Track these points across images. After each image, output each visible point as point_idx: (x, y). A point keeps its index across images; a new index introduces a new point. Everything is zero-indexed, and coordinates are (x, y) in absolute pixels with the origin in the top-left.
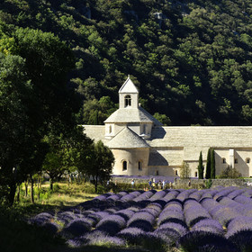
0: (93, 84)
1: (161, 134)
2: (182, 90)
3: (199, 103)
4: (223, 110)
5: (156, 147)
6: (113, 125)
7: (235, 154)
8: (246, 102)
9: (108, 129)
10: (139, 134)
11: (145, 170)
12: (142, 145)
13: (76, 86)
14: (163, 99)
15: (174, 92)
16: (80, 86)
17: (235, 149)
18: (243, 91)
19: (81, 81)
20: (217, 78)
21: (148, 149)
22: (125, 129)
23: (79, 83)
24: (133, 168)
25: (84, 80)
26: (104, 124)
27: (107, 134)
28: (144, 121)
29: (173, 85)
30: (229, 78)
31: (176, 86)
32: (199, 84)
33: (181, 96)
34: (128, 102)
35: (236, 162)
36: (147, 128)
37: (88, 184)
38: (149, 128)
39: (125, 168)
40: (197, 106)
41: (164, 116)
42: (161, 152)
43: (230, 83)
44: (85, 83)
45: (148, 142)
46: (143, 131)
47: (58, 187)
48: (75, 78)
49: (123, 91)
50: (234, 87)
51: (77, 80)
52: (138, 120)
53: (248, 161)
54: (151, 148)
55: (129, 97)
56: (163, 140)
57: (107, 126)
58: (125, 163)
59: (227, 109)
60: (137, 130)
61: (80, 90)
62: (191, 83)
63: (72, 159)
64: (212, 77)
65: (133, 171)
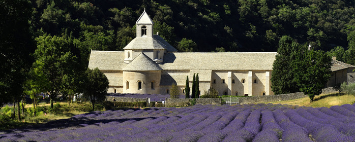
0: (128, 13)
1: (172, 59)
2: (212, 17)
3: (227, 29)
4: (249, 34)
5: (167, 70)
6: (131, 51)
7: (233, 76)
8: (270, 27)
9: (127, 55)
10: (152, 58)
11: (157, 89)
12: (155, 68)
13: (113, 14)
14: (193, 26)
15: (205, 19)
16: (116, 15)
17: (233, 71)
18: (268, 17)
19: (117, 10)
20: (245, 6)
21: (160, 72)
22: (140, 54)
23: (116, 12)
24: (147, 88)
25: (120, 9)
26: (123, 50)
27: (126, 59)
28: (157, 48)
29: (205, 13)
30: (256, 6)
31: (207, 13)
32: (228, 12)
33: (211, 22)
34: (144, 32)
35: (233, 82)
36: (159, 54)
37: (88, 103)
38: (161, 54)
39: (140, 87)
40: (226, 31)
41: (190, 41)
42: (171, 74)
43: (256, 11)
44: (121, 13)
45: (160, 65)
46: (156, 57)
47: (59, 106)
48: (113, 8)
49: (139, 22)
50: (260, 14)
51: (115, 10)
52: (152, 47)
53: (244, 81)
54: (163, 71)
55: (145, 27)
56: (173, 64)
57: (126, 52)
58: (140, 84)
59: (252, 33)
60: (151, 55)
61: (116, 18)
62: (221, 11)
63: (68, 84)
64: (240, 6)
65: (147, 90)
